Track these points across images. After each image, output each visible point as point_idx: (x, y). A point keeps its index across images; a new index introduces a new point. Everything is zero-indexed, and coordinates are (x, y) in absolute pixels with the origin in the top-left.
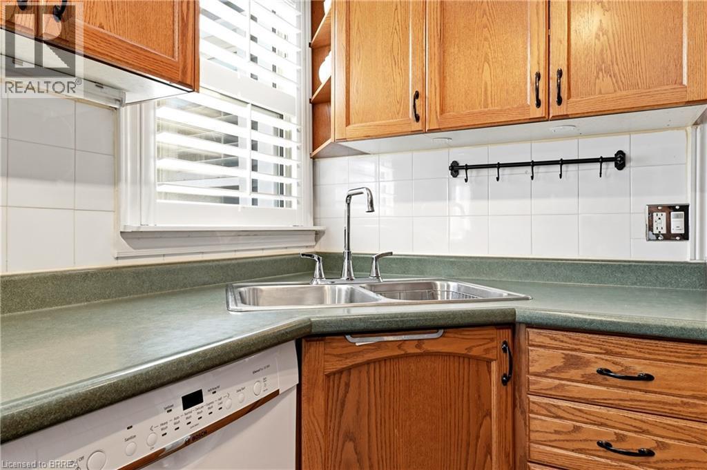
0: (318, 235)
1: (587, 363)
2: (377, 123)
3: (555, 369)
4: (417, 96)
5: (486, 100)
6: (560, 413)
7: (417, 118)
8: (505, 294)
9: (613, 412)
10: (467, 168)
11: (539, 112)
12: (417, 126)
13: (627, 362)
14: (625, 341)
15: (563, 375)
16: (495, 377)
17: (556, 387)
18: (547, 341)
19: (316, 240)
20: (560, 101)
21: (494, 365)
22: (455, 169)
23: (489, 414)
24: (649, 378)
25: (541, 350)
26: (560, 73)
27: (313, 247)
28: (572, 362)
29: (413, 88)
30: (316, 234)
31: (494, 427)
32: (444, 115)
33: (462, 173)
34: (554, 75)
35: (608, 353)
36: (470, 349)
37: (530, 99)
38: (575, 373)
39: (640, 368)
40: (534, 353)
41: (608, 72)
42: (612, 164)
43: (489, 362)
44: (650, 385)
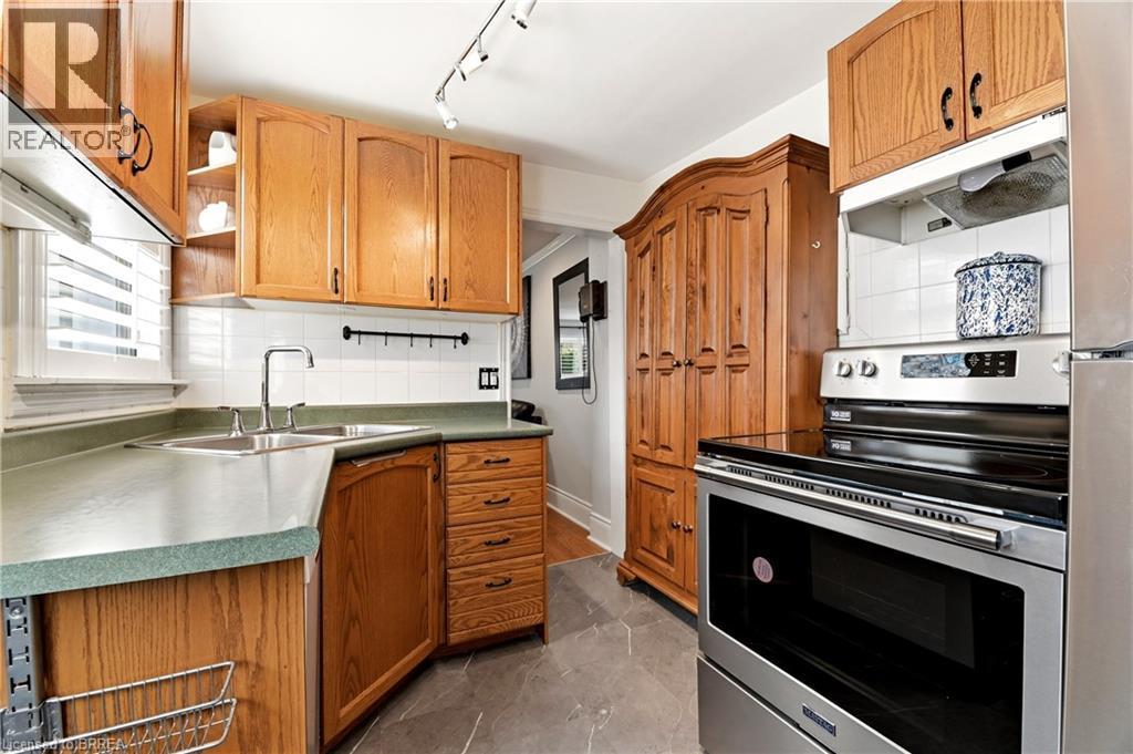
0: (177, 389)
1: (480, 459)
2: (294, 287)
3: (464, 466)
4: (336, 271)
5: (394, 287)
6: (466, 491)
7: (337, 291)
8: (416, 428)
9: (492, 483)
10: (360, 333)
11: (432, 304)
12: (337, 297)
13: (498, 454)
14: (497, 443)
15: (467, 468)
16: (430, 478)
17: (465, 476)
18: (458, 450)
19: (175, 395)
20: (445, 300)
21: (429, 470)
22: (348, 333)
23: (426, 503)
24: (508, 460)
25: (455, 456)
26: (445, 280)
27: (170, 403)
28: (472, 459)
29: (332, 264)
30: (175, 388)
31: (429, 513)
32: (361, 292)
33: (354, 338)
34: (441, 281)
35: (490, 451)
36: (418, 461)
37: (427, 294)
38: (473, 466)
39: (503, 456)
40: (450, 458)
41: (472, 286)
42: (460, 341)
43: (427, 468)
44: (509, 464)
